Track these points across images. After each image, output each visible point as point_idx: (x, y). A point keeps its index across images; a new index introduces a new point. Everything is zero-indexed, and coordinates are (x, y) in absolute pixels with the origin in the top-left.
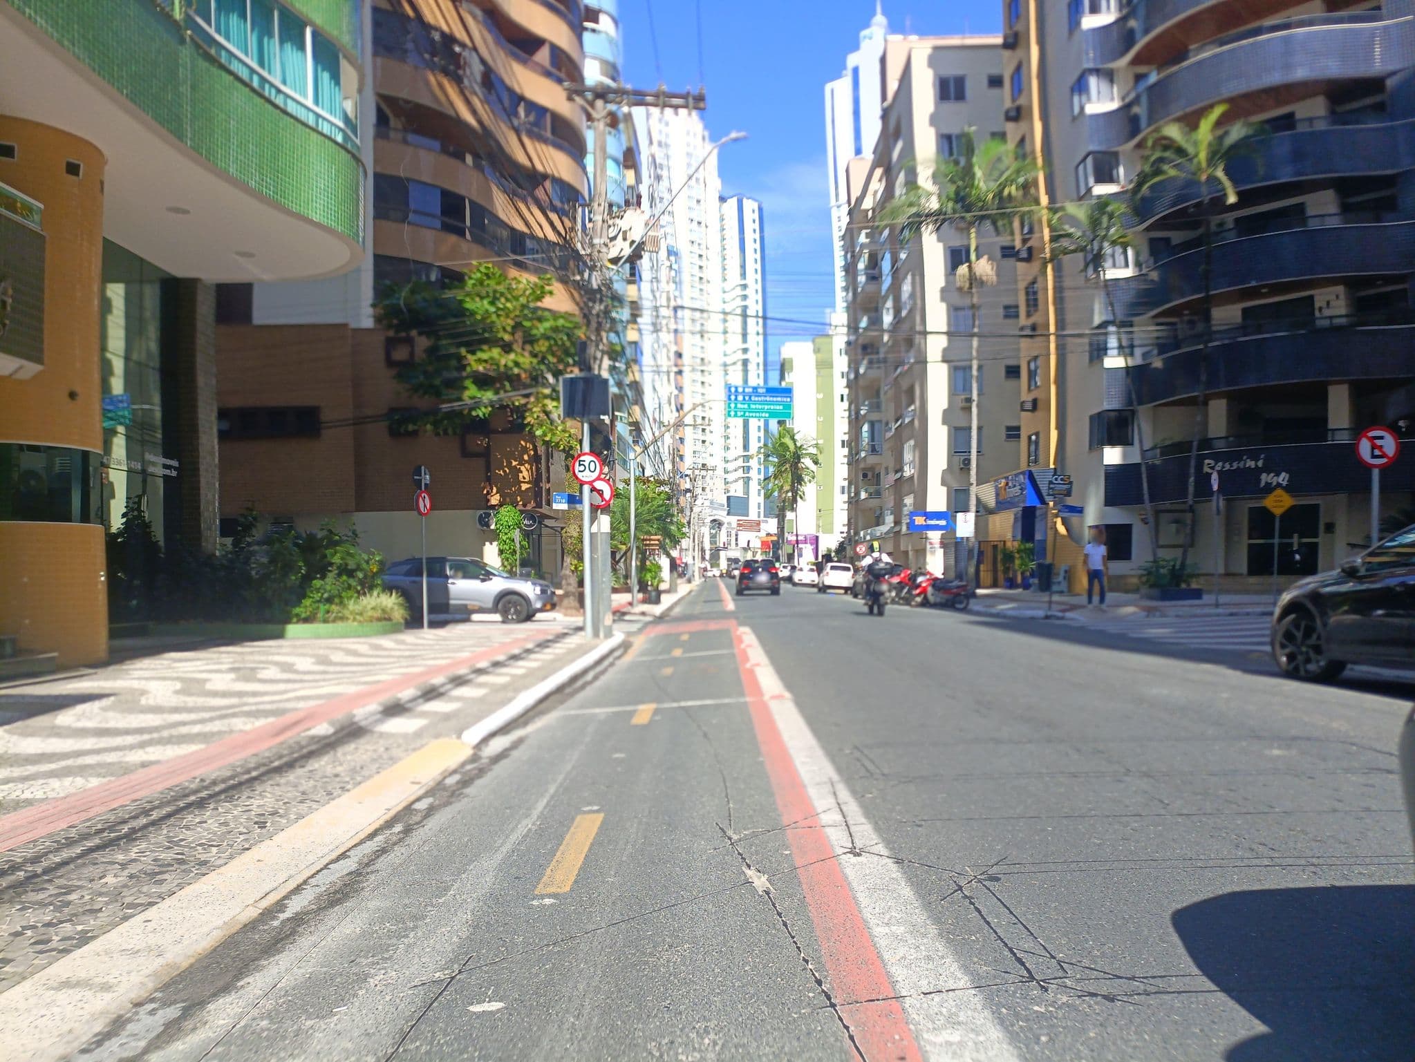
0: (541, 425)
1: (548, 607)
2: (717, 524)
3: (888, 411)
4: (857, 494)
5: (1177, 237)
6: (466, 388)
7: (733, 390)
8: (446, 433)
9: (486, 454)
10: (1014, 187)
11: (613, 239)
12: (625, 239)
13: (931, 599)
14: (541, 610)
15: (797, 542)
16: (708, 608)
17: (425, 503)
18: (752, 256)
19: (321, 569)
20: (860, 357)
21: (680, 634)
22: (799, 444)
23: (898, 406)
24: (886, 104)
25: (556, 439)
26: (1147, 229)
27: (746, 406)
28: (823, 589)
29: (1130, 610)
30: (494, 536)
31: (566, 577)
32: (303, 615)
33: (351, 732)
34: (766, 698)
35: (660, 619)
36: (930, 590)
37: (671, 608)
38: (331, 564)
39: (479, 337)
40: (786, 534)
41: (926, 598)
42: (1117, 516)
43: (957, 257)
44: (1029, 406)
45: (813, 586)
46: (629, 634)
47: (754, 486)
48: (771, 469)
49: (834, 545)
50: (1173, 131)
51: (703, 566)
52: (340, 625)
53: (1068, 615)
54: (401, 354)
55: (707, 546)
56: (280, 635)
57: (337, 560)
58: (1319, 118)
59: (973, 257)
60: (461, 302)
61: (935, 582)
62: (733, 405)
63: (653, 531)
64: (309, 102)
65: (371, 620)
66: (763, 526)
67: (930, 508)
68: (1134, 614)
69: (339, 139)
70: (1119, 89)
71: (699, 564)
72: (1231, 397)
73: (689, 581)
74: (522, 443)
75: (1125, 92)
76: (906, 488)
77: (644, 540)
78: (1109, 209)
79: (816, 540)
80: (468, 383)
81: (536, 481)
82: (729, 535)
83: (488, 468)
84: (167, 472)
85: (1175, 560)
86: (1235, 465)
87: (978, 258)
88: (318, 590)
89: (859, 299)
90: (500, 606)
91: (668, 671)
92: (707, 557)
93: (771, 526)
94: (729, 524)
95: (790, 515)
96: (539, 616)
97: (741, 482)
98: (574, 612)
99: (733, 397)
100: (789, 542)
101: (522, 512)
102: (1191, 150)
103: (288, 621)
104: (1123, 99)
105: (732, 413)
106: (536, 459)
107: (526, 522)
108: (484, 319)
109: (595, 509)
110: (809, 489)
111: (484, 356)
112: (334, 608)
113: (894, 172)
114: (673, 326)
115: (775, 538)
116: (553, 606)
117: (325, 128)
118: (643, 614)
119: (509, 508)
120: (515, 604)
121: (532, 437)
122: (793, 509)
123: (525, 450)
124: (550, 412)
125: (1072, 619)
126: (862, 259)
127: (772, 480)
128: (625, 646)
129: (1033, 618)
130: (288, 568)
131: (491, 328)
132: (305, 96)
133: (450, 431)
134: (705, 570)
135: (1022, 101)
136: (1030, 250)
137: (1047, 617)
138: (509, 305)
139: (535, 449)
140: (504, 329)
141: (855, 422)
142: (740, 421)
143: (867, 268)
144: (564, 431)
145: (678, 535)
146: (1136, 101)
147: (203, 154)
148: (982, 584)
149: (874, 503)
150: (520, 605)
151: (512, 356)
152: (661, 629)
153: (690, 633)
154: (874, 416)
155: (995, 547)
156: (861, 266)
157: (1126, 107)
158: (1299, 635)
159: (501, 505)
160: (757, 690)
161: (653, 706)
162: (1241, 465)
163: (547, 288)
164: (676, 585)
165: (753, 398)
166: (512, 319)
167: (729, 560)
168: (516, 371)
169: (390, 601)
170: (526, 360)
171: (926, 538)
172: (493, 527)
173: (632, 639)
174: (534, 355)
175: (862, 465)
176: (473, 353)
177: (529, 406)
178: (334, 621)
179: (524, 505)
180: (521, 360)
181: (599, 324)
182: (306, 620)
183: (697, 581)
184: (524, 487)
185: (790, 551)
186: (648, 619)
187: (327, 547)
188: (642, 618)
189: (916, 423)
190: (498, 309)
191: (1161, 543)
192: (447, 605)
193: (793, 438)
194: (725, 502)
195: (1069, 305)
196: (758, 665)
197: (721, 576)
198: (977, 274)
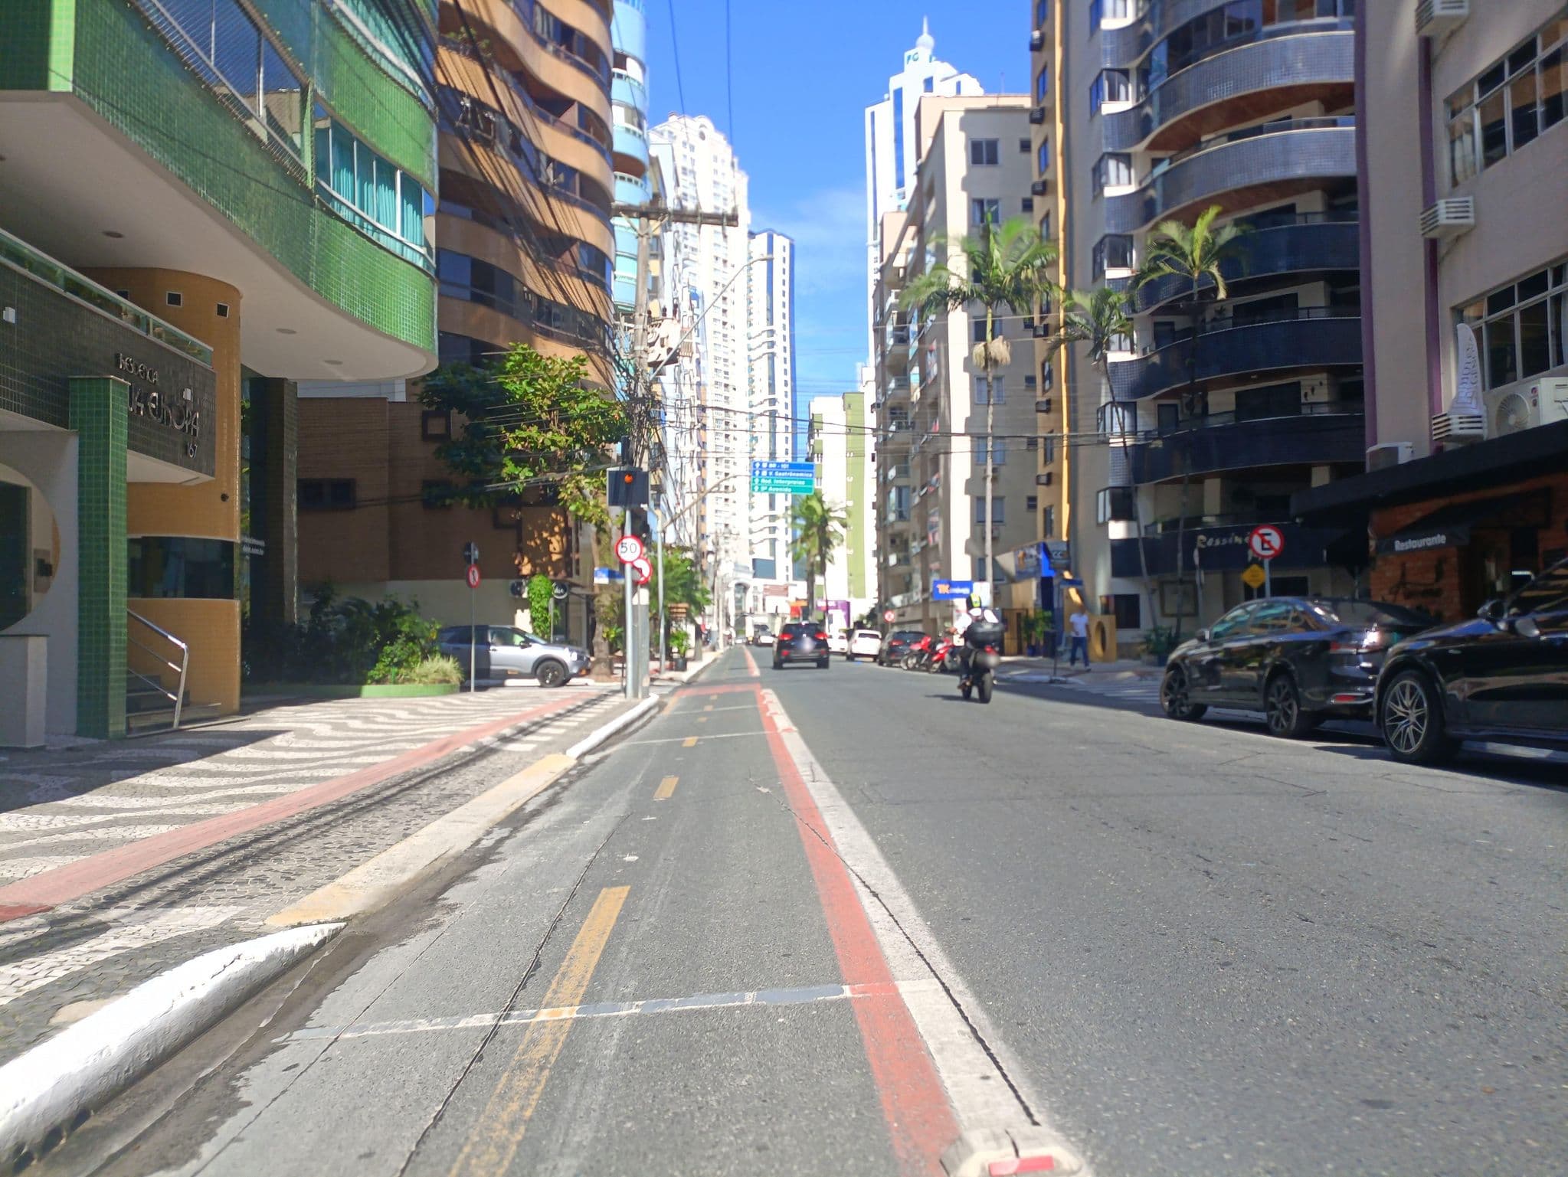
0: (574, 501)
1: (584, 672)
2: (742, 587)
3: (915, 478)
4: (886, 559)
5: (1181, 322)
6: (505, 465)
7: (758, 465)
8: (481, 505)
9: (518, 526)
10: (1030, 271)
11: (652, 345)
12: (662, 346)
13: (948, 665)
14: (577, 675)
15: (828, 608)
16: (736, 674)
17: (474, 576)
18: (780, 299)
19: (391, 637)
20: (889, 421)
21: (709, 695)
22: (826, 507)
23: (924, 473)
24: (920, 162)
25: (588, 514)
26: (1153, 314)
27: (770, 481)
28: (852, 657)
29: (1128, 674)
30: (526, 604)
31: (598, 644)
32: (377, 677)
33: (485, 752)
34: (780, 731)
35: (689, 684)
36: (947, 657)
37: (697, 675)
38: (400, 632)
39: (517, 413)
40: (815, 599)
41: (943, 664)
42: (1125, 587)
43: (978, 333)
44: (1044, 479)
45: (843, 654)
46: (662, 696)
47: (781, 548)
48: (799, 533)
49: (866, 611)
50: (1172, 230)
51: (728, 633)
52: (407, 686)
53: (1071, 679)
54: (436, 427)
55: (732, 611)
56: (357, 695)
57: (405, 628)
58: (1316, 213)
59: (989, 336)
60: (501, 383)
61: (954, 650)
62: (757, 481)
63: (678, 598)
64: (398, 235)
65: (434, 682)
66: (791, 589)
67: (955, 577)
68: (1129, 678)
69: (420, 263)
70: (1136, 173)
71: (724, 631)
72: (1225, 477)
73: (714, 649)
74: (554, 515)
75: (1143, 175)
76: (931, 556)
77: (671, 608)
78: (1110, 300)
79: (847, 607)
80: (507, 460)
81: (567, 552)
82: (756, 599)
83: (520, 539)
84: (255, 551)
85: (1170, 628)
86: (1225, 542)
87: (993, 338)
88: (388, 656)
89: (887, 361)
90: (539, 671)
91: (703, 719)
92: (732, 623)
93: (800, 590)
94: (755, 588)
95: (819, 580)
96: (573, 681)
97: (767, 543)
98: (605, 678)
99: (757, 473)
100: (819, 608)
101: (553, 581)
102: (1187, 248)
103: (364, 682)
104: (1140, 183)
105: (756, 488)
106: (566, 531)
107: (557, 591)
108: (522, 397)
109: (636, 584)
110: (839, 553)
111: (523, 434)
112: (403, 671)
113: (927, 232)
114: (695, 380)
115: (805, 604)
116: (589, 672)
117: (409, 255)
118: (671, 679)
119: (541, 578)
120: (553, 670)
121: (564, 511)
122: (823, 572)
123: (556, 522)
124: (583, 488)
125: (1073, 683)
126: (890, 322)
127: (799, 543)
128: (660, 706)
129: (1038, 683)
130: (366, 635)
131: (528, 406)
132: (395, 231)
133: (485, 505)
134: (730, 637)
135: (1047, 176)
136: (1046, 327)
137: (1052, 682)
138: (546, 385)
139: (566, 521)
140: (541, 407)
141: (883, 486)
142: (766, 496)
143: (895, 329)
144: (596, 506)
145: (702, 601)
146: (1152, 185)
147: (322, 296)
148: (1006, 650)
149: (903, 569)
150: (557, 670)
151: (549, 435)
152: (691, 692)
153: (718, 694)
154: (902, 482)
155: (1019, 615)
156: (890, 328)
157: (1142, 191)
158: (1176, 686)
159: (533, 574)
160: (773, 726)
161: (696, 738)
162: (1230, 541)
163: (582, 368)
164: (701, 653)
165: (777, 474)
166: (549, 398)
167: (756, 626)
168: (553, 449)
169: (449, 666)
170: (562, 439)
171: (953, 606)
172: (525, 595)
173: (665, 700)
174: (570, 434)
175: (890, 531)
176: (512, 431)
177: (563, 483)
178: (403, 683)
179: (556, 574)
180: (557, 438)
181: (641, 422)
182: (378, 682)
183: (722, 649)
184: (555, 557)
185: (821, 617)
186: (676, 684)
187: (396, 617)
188: (670, 683)
189: (940, 491)
190: (537, 390)
191: (1168, 611)
192: (489, 670)
193: (821, 501)
194: (750, 565)
195: (1081, 384)
196: (776, 714)
197: (748, 643)
198: (993, 354)
